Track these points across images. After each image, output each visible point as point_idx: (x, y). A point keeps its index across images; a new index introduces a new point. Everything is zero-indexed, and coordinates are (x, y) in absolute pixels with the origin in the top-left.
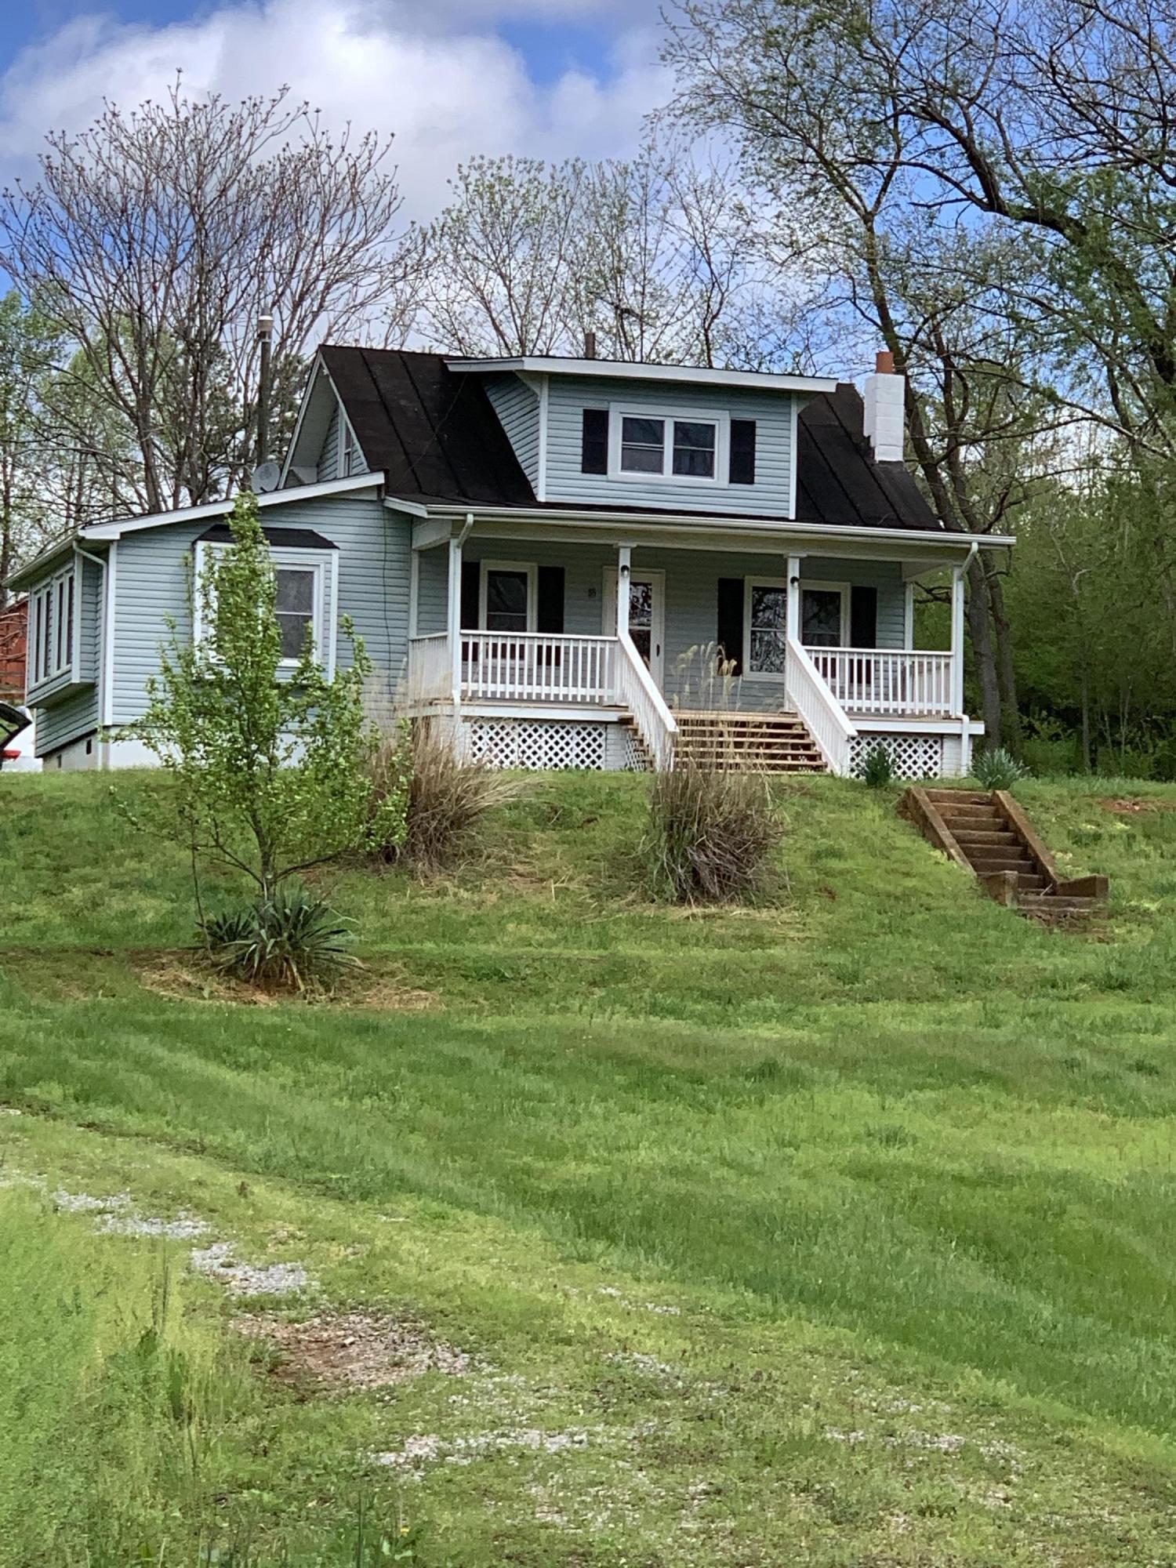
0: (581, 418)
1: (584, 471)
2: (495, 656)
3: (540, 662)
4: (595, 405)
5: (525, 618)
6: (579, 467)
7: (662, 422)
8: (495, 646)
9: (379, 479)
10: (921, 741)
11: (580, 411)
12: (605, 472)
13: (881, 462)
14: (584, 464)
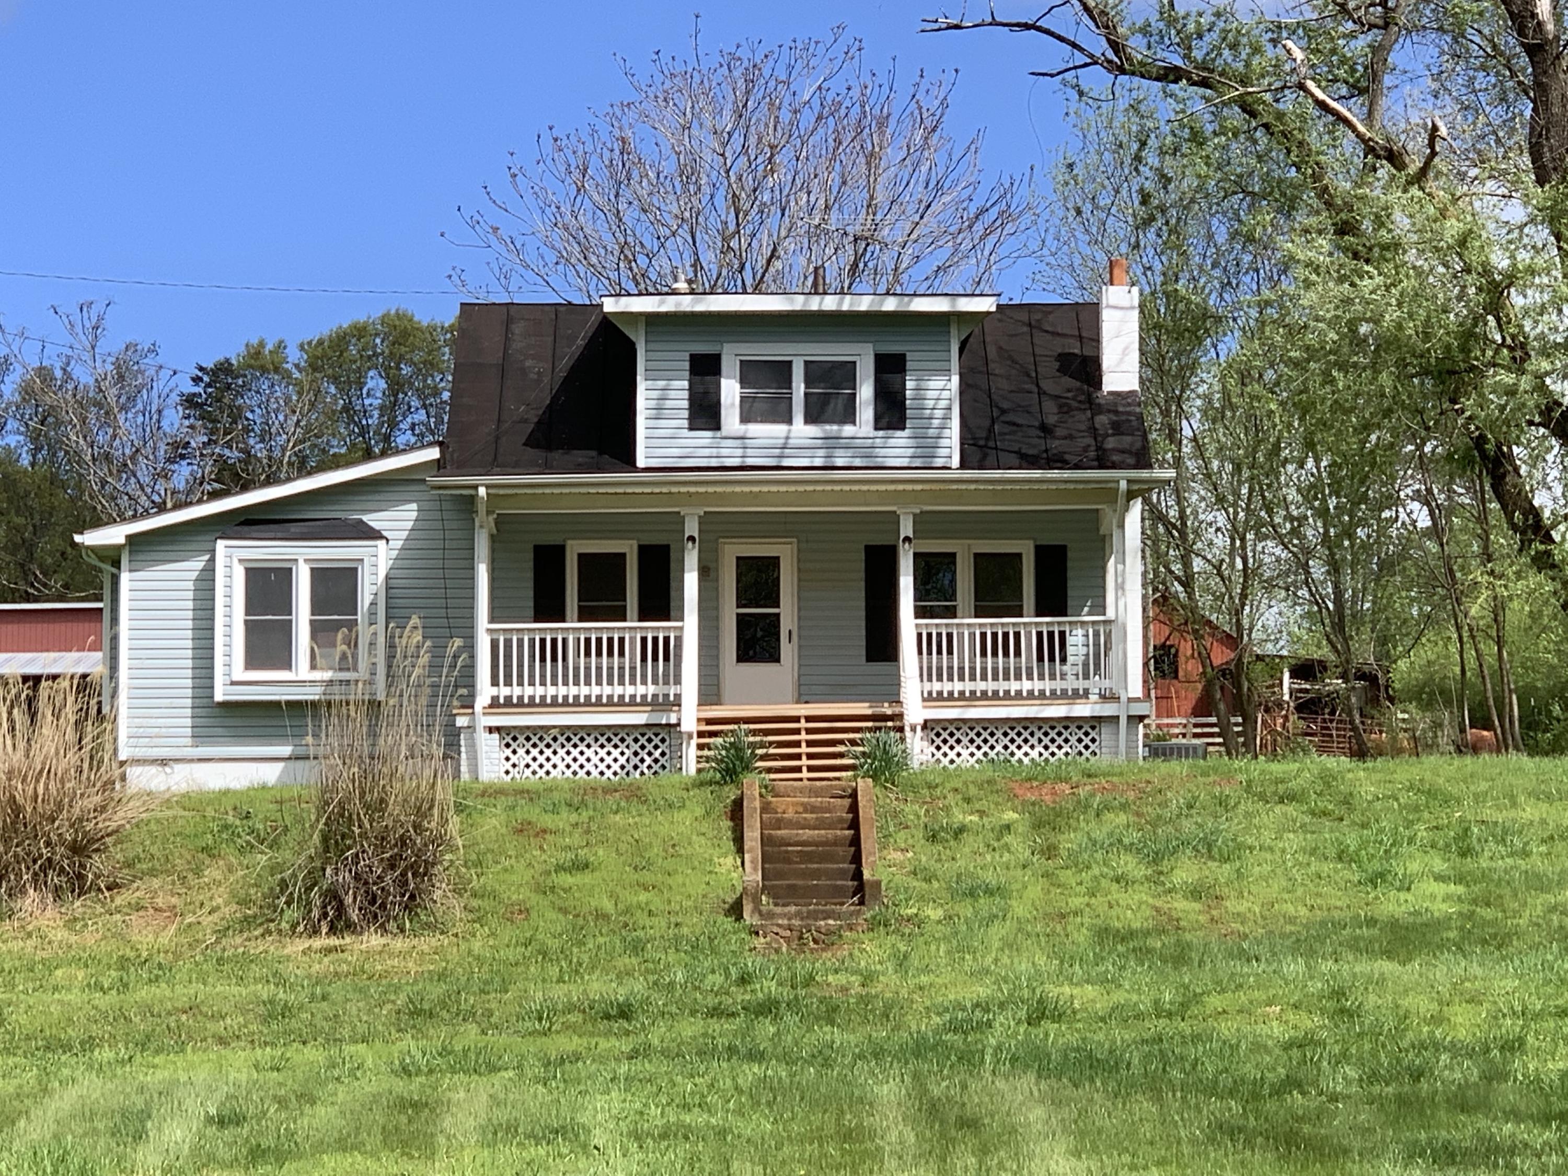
0: (687, 365)
1: (691, 429)
2: (588, 654)
3: (644, 659)
4: (703, 348)
5: (625, 607)
6: (686, 423)
7: (790, 362)
8: (588, 641)
9: (434, 453)
10: (1073, 728)
11: (687, 354)
12: (718, 428)
13: (1111, 393)
14: (691, 419)
